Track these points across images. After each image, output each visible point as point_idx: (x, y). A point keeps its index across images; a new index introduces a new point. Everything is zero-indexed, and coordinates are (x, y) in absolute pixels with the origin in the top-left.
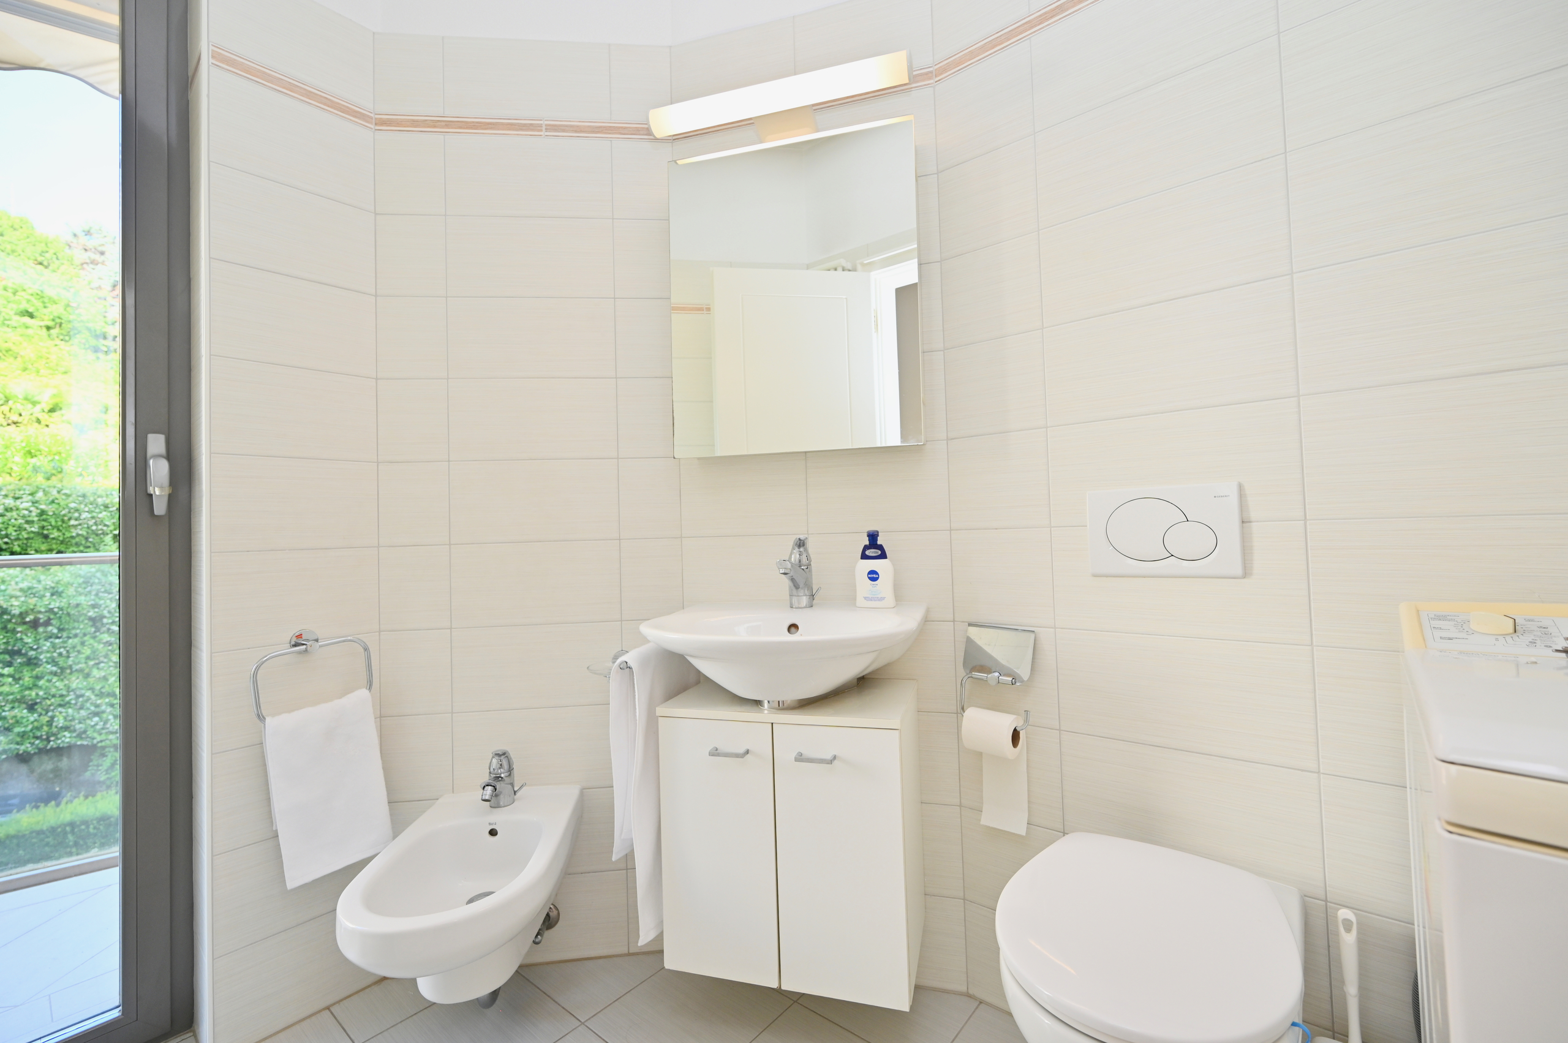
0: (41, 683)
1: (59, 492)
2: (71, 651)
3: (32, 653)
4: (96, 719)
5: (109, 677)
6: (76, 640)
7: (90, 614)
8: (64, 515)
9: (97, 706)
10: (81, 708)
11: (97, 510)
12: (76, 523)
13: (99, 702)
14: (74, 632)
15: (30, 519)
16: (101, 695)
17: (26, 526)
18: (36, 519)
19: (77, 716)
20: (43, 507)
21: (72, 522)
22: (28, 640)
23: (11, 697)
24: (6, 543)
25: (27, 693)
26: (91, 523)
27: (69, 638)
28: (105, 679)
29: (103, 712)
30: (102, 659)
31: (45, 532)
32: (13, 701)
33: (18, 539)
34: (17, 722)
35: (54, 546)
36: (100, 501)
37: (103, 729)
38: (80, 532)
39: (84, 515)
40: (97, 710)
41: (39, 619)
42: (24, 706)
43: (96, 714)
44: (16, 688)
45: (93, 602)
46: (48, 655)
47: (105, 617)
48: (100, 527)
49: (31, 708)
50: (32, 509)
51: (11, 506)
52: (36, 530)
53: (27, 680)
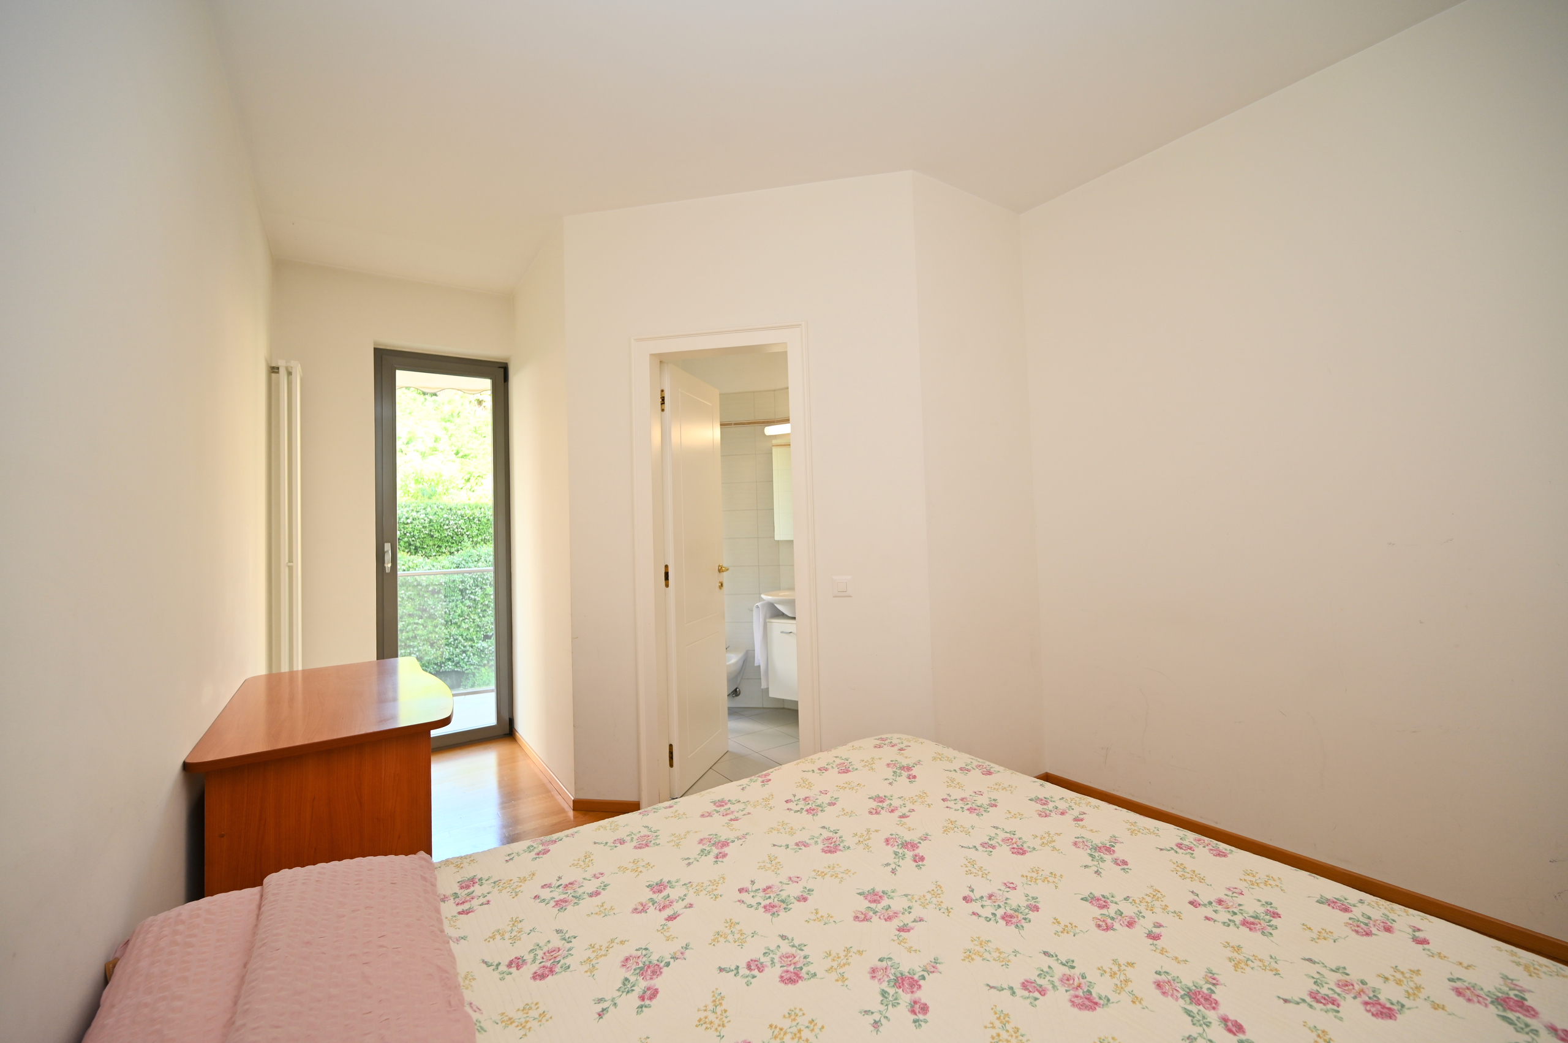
0: (437, 630)
1: (437, 507)
2: (451, 610)
3: (432, 611)
4: (464, 655)
5: (470, 628)
6: (454, 604)
7: (460, 587)
8: (441, 523)
9: (465, 647)
10: (457, 647)
11: (458, 519)
12: (447, 527)
13: (465, 644)
14: (452, 598)
15: (424, 525)
16: (466, 640)
17: (423, 530)
18: (427, 525)
19: (455, 652)
20: (431, 517)
21: (446, 527)
22: (430, 602)
23: (423, 638)
24: (413, 541)
25: (430, 635)
26: (455, 527)
27: (450, 602)
28: (468, 629)
29: (468, 651)
30: (466, 617)
31: (432, 533)
32: (424, 640)
33: (419, 538)
34: (426, 653)
35: (436, 543)
36: (459, 512)
37: (467, 662)
38: (449, 534)
39: (452, 522)
40: (465, 649)
41: (435, 589)
42: (429, 643)
43: (464, 652)
44: (425, 632)
45: (461, 579)
46: (440, 613)
47: (467, 589)
48: (459, 530)
49: (432, 645)
50: (426, 518)
51: (415, 517)
52: (427, 532)
53: (430, 628)
